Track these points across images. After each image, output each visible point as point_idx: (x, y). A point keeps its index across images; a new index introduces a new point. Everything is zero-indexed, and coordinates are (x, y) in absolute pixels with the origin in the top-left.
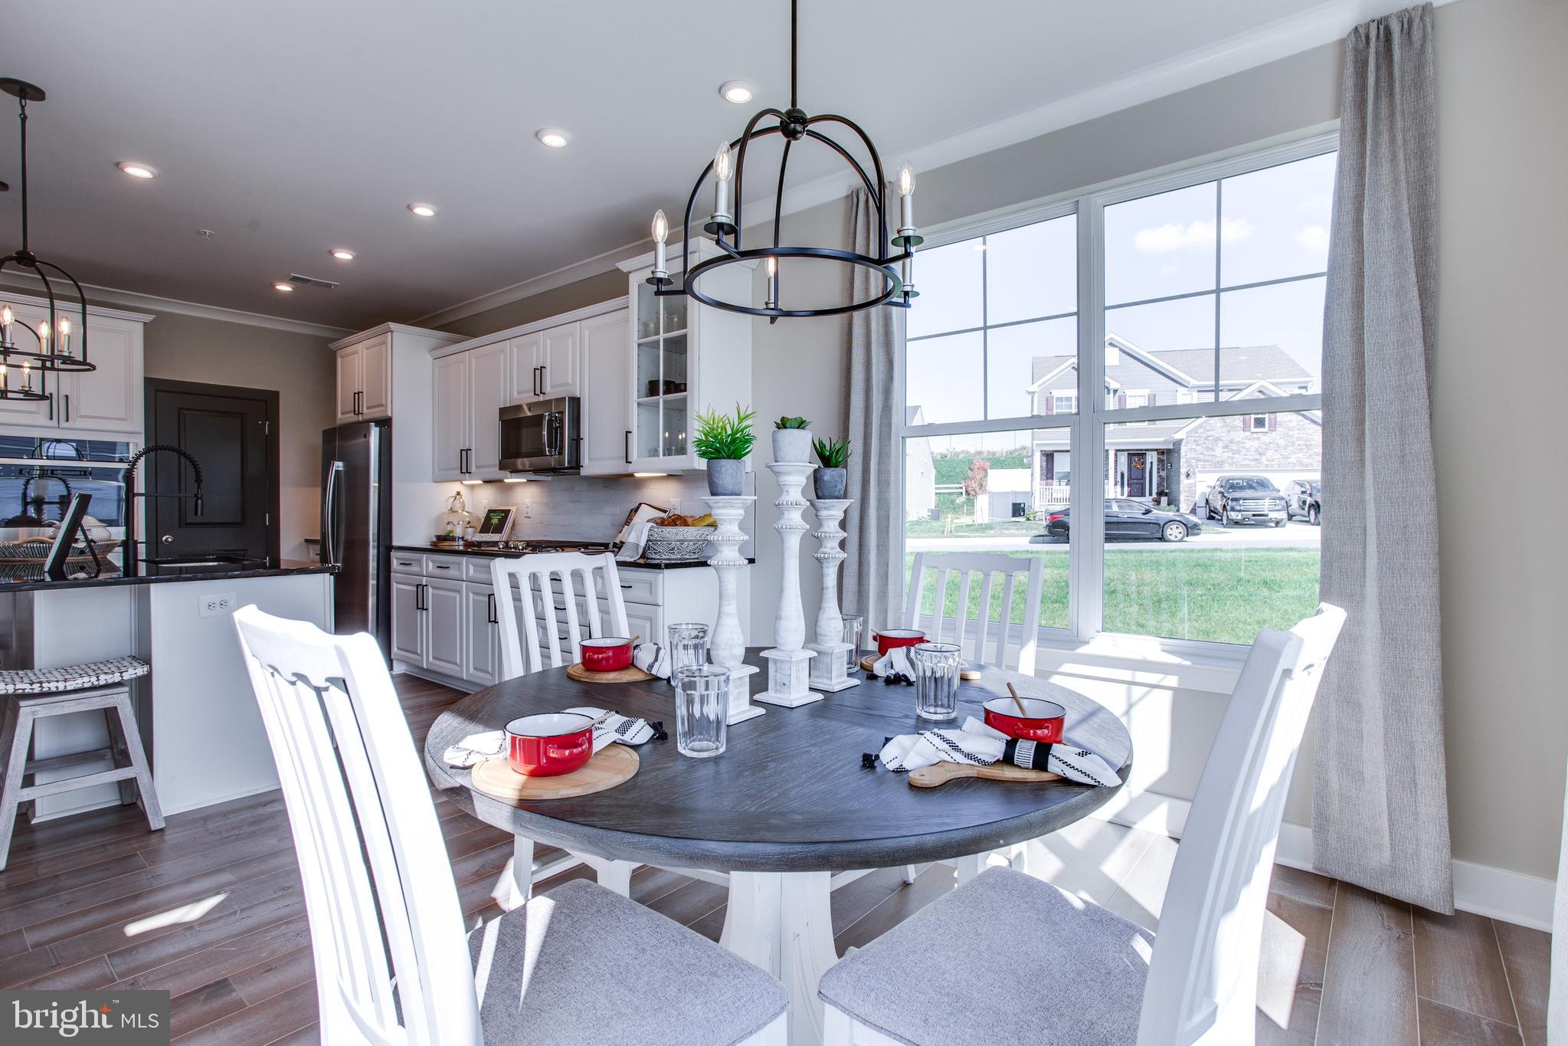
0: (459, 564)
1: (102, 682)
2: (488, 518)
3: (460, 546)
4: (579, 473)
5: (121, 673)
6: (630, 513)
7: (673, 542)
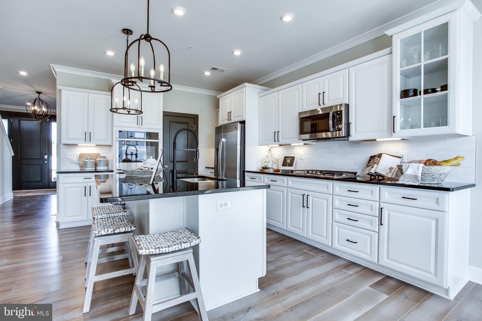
1: (183, 248)
2: (285, 160)
3: (271, 171)
4: (348, 140)
5: (190, 243)
6: (372, 158)
7: (436, 175)
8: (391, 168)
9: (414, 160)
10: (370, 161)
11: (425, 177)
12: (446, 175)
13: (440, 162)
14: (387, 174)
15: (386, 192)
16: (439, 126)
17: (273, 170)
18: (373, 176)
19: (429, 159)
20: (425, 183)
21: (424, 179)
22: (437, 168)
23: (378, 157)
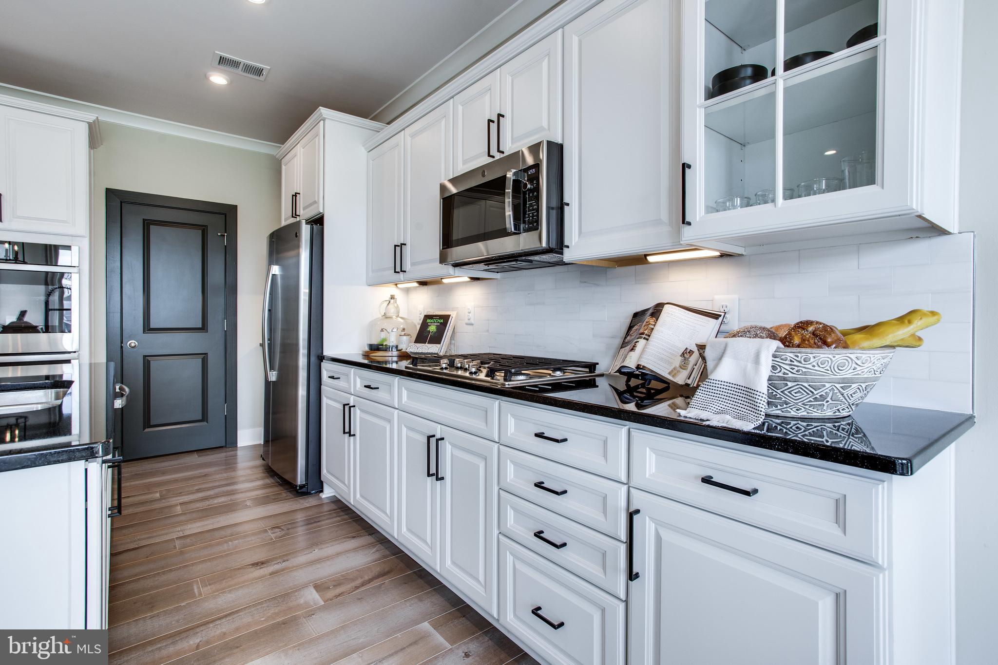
0: (390, 386)
2: (424, 325)
3: (393, 357)
4: (562, 259)
6: (637, 319)
7: (828, 385)
8: (688, 351)
9: (754, 324)
10: (630, 327)
11: (785, 392)
12: (868, 385)
13: (845, 333)
14: (672, 371)
15: (648, 449)
16: (844, 188)
17: (396, 352)
18: (636, 376)
19: (801, 322)
20: (788, 415)
21: (784, 399)
22: (830, 356)
23: (652, 315)
